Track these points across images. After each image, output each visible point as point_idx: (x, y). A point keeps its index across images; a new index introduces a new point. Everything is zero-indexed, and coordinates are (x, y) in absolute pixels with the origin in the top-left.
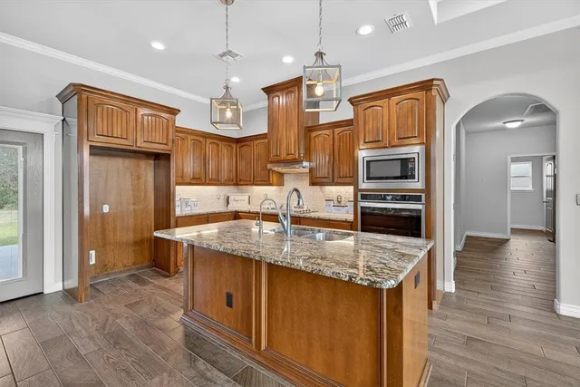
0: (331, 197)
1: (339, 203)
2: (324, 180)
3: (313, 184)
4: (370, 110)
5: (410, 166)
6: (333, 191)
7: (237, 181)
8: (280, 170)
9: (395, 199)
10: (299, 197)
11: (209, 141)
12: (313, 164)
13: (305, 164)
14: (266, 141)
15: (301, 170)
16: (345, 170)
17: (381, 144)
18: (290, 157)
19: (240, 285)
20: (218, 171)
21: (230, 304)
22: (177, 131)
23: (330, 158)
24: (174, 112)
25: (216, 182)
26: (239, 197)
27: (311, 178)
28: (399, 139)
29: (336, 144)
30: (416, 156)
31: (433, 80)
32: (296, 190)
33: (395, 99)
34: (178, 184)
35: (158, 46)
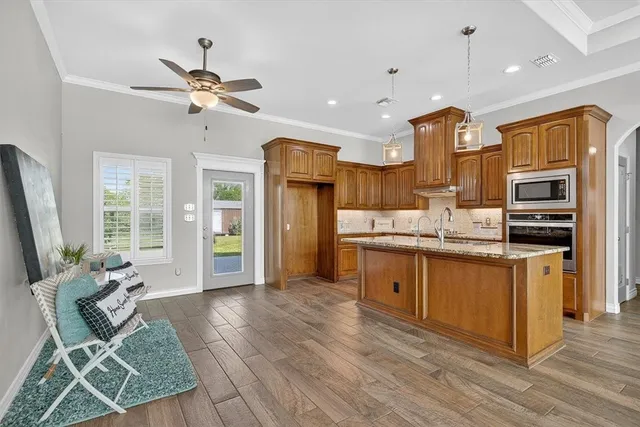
0: (478, 219)
1: (488, 225)
2: (473, 203)
3: (459, 206)
4: (519, 137)
5: (561, 187)
6: (482, 213)
7: (383, 207)
8: (425, 194)
9: (544, 218)
10: (450, 214)
11: (360, 170)
12: (460, 188)
13: (452, 188)
14: (412, 167)
15: (448, 194)
16: (493, 193)
17: (530, 168)
18: (437, 182)
19: (405, 276)
20: (367, 197)
21: (396, 290)
22: (339, 165)
23: (477, 181)
24: (336, 149)
25: (365, 207)
26: (383, 221)
27: (458, 201)
28: (549, 162)
29: (485, 169)
30: (566, 178)
31: (583, 107)
32: (448, 209)
33: (545, 126)
34: (339, 208)
35: (332, 103)
